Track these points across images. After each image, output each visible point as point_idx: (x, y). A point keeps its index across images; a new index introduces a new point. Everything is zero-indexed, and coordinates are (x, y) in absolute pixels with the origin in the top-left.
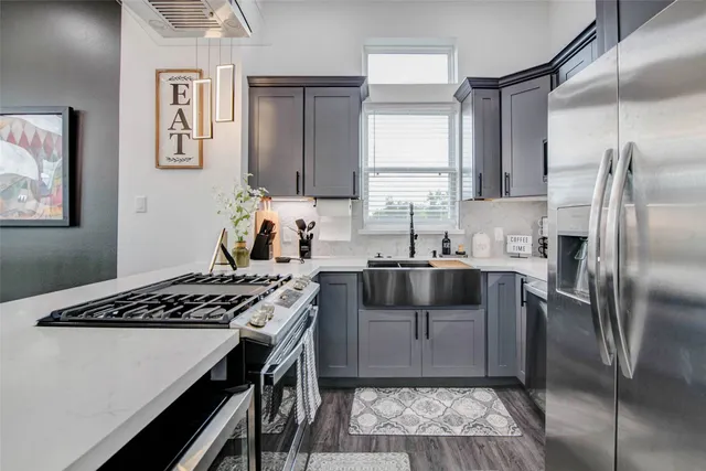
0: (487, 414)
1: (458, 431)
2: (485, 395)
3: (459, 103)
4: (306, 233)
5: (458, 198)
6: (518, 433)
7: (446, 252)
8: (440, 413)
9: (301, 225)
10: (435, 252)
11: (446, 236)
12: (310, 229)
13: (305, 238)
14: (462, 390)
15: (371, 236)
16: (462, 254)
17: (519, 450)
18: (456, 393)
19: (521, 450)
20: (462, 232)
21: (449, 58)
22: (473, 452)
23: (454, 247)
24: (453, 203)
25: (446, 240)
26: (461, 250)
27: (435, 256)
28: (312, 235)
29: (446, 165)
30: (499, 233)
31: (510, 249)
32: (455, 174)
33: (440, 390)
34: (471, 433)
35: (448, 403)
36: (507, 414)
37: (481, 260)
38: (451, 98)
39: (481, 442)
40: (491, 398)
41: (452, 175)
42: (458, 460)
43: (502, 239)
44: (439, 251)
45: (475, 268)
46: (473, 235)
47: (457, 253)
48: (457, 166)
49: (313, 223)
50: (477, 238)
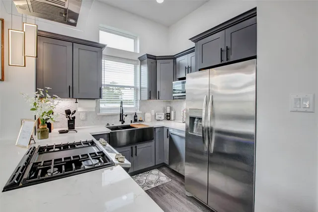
0: (159, 177)
1: (153, 186)
2: (155, 172)
3: (140, 61)
4: (71, 116)
5: (139, 99)
6: (170, 180)
7: (136, 120)
8: (144, 182)
9: (68, 112)
10: (131, 121)
11: (136, 114)
12: (73, 114)
13: (71, 119)
14: (147, 172)
15: (103, 116)
16: (142, 121)
17: (172, 185)
18: (146, 174)
19: (174, 185)
20: (141, 112)
21: (135, 41)
22: (160, 190)
23: (138, 119)
24: (137, 101)
25: (136, 116)
26: (141, 120)
27: (131, 123)
28: (74, 117)
29: (133, 85)
30: (153, 112)
31: (157, 118)
32: (137, 89)
33: (140, 174)
34: (158, 185)
35: (145, 178)
36: (165, 175)
37: (148, 123)
38: (137, 59)
39: (162, 187)
40: (158, 172)
41: (136, 89)
42: (157, 195)
43: (154, 114)
44: (133, 120)
45: (152, 126)
46: (145, 113)
47: (139, 121)
48: (138, 86)
49: (75, 111)
50: (146, 114)
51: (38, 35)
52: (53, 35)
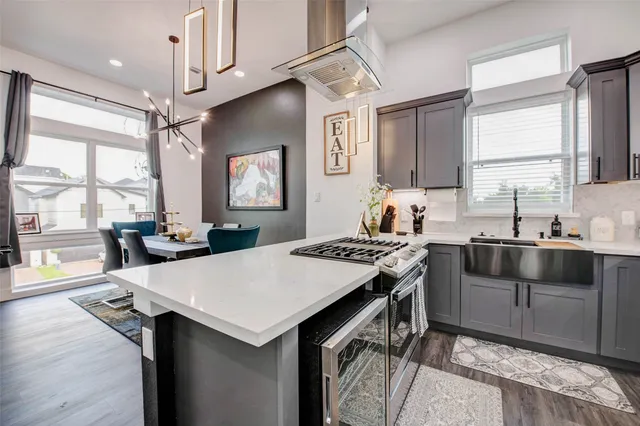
0: (593, 386)
1: (555, 389)
2: (594, 371)
3: (573, 90)
4: (419, 215)
5: (572, 182)
6: (631, 411)
7: (556, 233)
8: (538, 371)
9: (415, 209)
10: (542, 233)
11: (556, 220)
12: (421, 212)
13: (418, 218)
14: (567, 361)
15: (475, 218)
16: (576, 237)
18: (558, 362)
20: (577, 215)
21: (562, 48)
22: (569, 408)
23: (566, 229)
24: (567, 188)
25: (556, 222)
26: (575, 233)
27: (542, 237)
28: (423, 216)
29: (559, 151)
32: (569, 159)
33: (542, 355)
34: (571, 395)
35: (548, 367)
36: (620, 392)
37: (598, 243)
38: (564, 87)
39: (581, 404)
40: (602, 375)
41: (566, 161)
42: (551, 409)
45: (587, 250)
46: (590, 219)
47: (570, 235)
48: (571, 151)
49: (424, 208)
50: (597, 222)
51: (379, 114)
52: (397, 107)
